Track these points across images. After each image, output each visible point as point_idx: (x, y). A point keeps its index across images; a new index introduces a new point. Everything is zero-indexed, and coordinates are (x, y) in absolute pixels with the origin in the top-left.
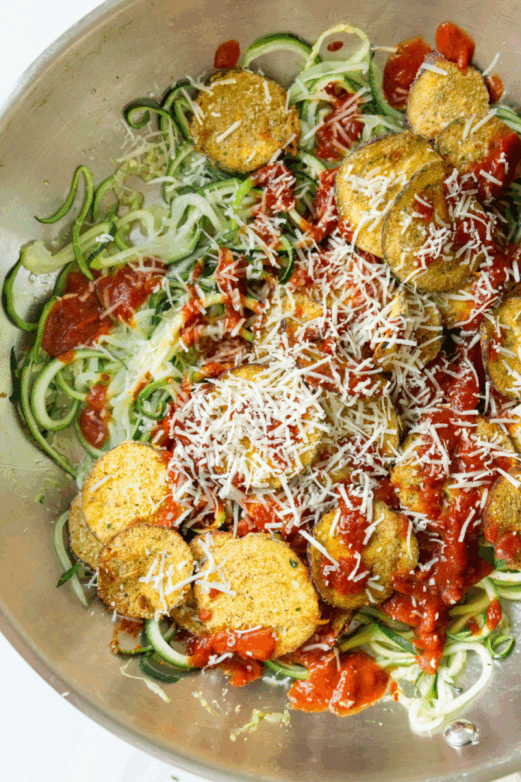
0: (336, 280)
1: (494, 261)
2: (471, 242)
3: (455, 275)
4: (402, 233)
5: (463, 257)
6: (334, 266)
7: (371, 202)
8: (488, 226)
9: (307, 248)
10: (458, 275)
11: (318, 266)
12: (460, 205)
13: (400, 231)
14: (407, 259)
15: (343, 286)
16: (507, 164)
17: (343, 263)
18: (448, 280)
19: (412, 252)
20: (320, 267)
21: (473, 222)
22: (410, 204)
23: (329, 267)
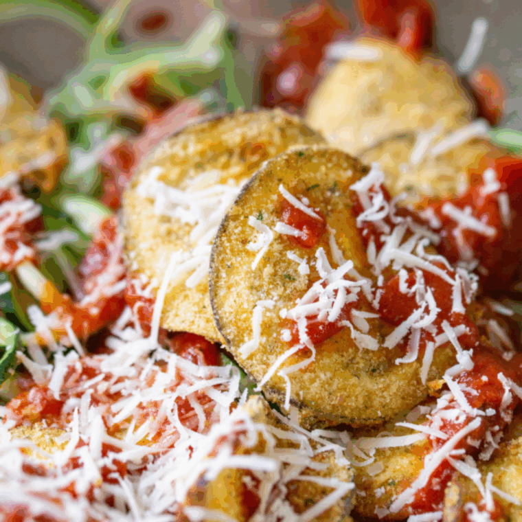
0: (115, 407)
1: (473, 358)
2: (417, 314)
3: (387, 387)
4: (255, 264)
5: (403, 348)
6: (113, 380)
7: (195, 232)
8: (456, 284)
9: (53, 346)
10: (394, 389)
11: (74, 377)
12: (391, 241)
13: (250, 263)
14: (267, 328)
15: (128, 420)
16: (504, 200)
17: (133, 372)
18: (369, 396)
19: (276, 309)
20: (78, 381)
21: (419, 273)
22: (271, 207)
23: (100, 378)
